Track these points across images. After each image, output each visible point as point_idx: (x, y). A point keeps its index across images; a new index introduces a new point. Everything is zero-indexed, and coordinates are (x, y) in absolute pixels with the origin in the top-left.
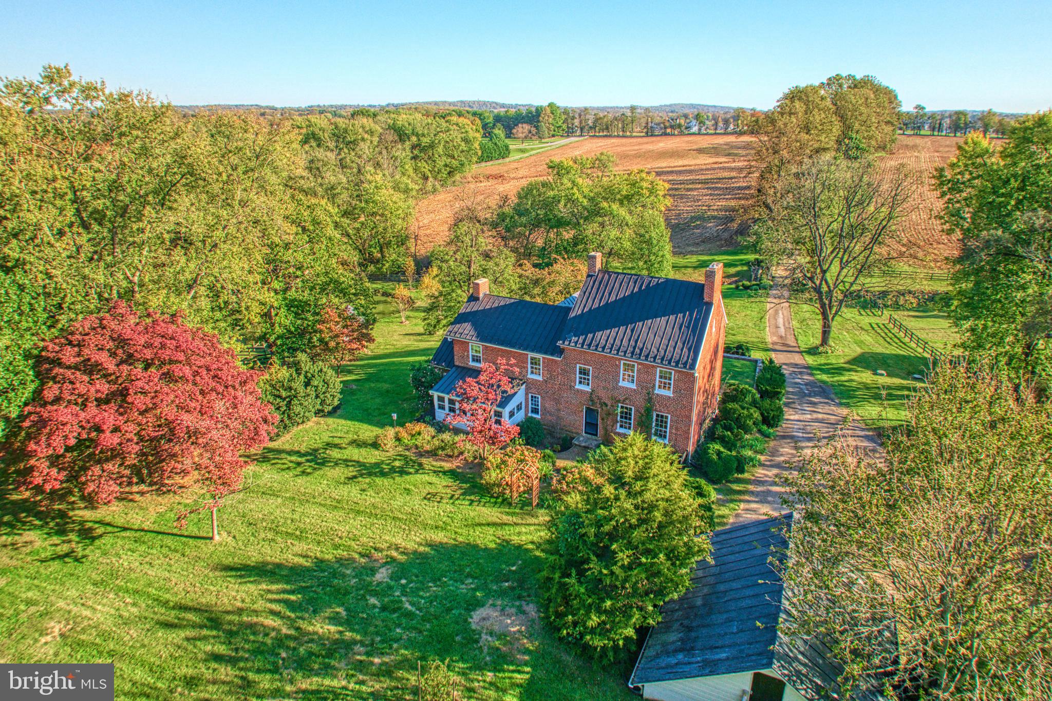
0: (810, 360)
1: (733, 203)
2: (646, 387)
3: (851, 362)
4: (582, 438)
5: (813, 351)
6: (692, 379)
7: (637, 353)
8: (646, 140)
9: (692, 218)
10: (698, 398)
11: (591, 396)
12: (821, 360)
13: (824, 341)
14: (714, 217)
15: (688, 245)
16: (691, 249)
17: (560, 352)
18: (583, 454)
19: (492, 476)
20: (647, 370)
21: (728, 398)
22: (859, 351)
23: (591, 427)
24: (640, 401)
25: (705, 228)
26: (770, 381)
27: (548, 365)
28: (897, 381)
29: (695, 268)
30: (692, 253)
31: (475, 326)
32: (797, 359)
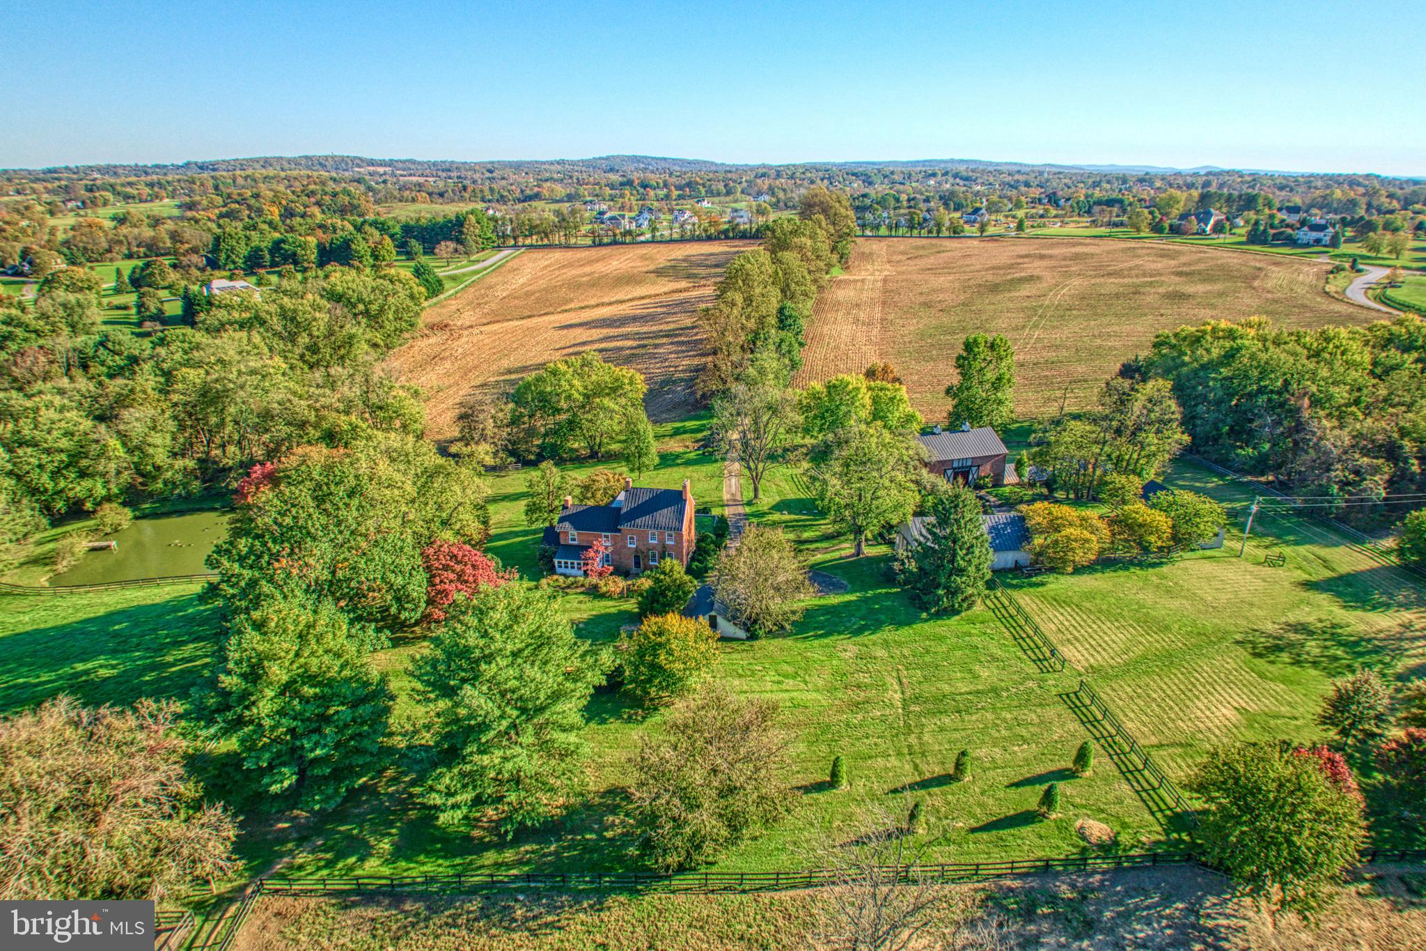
0: (748, 510)
1: (696, 361)
2: (662, 541)
3: (771, 508)
4: (634, 570)
5: (749, 503)
6: (681, 535)
7: (656, 527)
8: (594, 253)
9: (662, 382)
10: (685, 544)
11: (637, 550)
12: (754, 509)
13: (756, 496)
14: (682, 380)
15: (662, 412)
16: (665, 416)
17: (619, 531)
18: (637, 576)
19: (604, 589)
20: (662, 534)
21: (699, 541)
22: (778, 499)
23: (637, 564)
24: (660, 548)
25: (674, 392)
26: (720, 528)
27: (614, 538)
28: (793, 517)
29: (671, 436)
30: (667, 421)
31: (572, 523)
32: (740, 510)
